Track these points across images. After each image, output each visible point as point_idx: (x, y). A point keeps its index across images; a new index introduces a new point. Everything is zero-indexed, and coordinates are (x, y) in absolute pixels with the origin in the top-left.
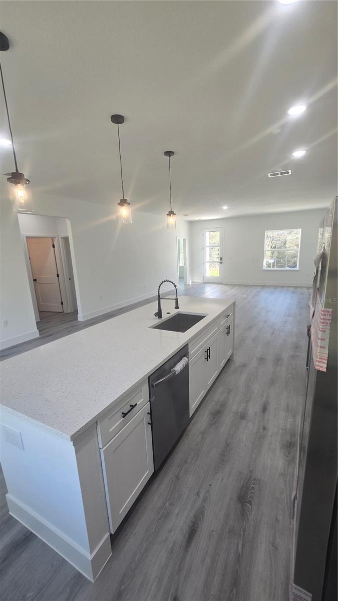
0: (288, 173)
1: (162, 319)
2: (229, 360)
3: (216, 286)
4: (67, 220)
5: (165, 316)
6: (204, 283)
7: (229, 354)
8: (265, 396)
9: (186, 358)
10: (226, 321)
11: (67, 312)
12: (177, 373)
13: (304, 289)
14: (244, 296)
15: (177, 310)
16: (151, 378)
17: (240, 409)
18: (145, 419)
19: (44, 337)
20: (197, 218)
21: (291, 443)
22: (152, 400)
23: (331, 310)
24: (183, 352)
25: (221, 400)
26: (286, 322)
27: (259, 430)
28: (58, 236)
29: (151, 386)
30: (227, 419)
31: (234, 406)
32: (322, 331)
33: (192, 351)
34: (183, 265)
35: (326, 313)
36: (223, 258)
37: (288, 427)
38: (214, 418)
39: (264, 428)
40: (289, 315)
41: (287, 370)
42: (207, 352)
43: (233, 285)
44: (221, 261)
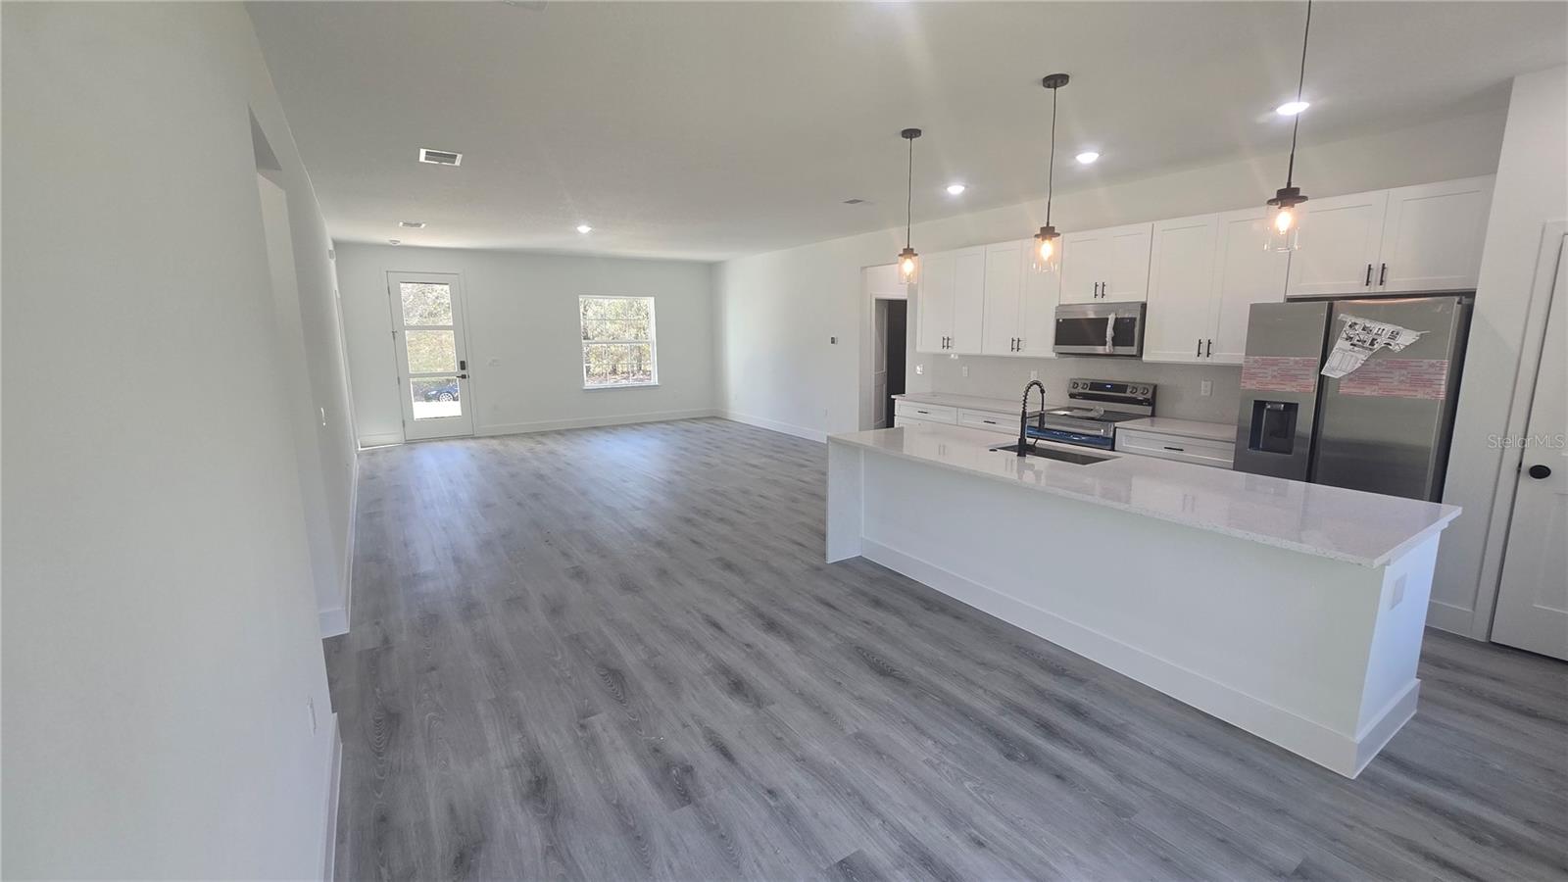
44: (464, 372)
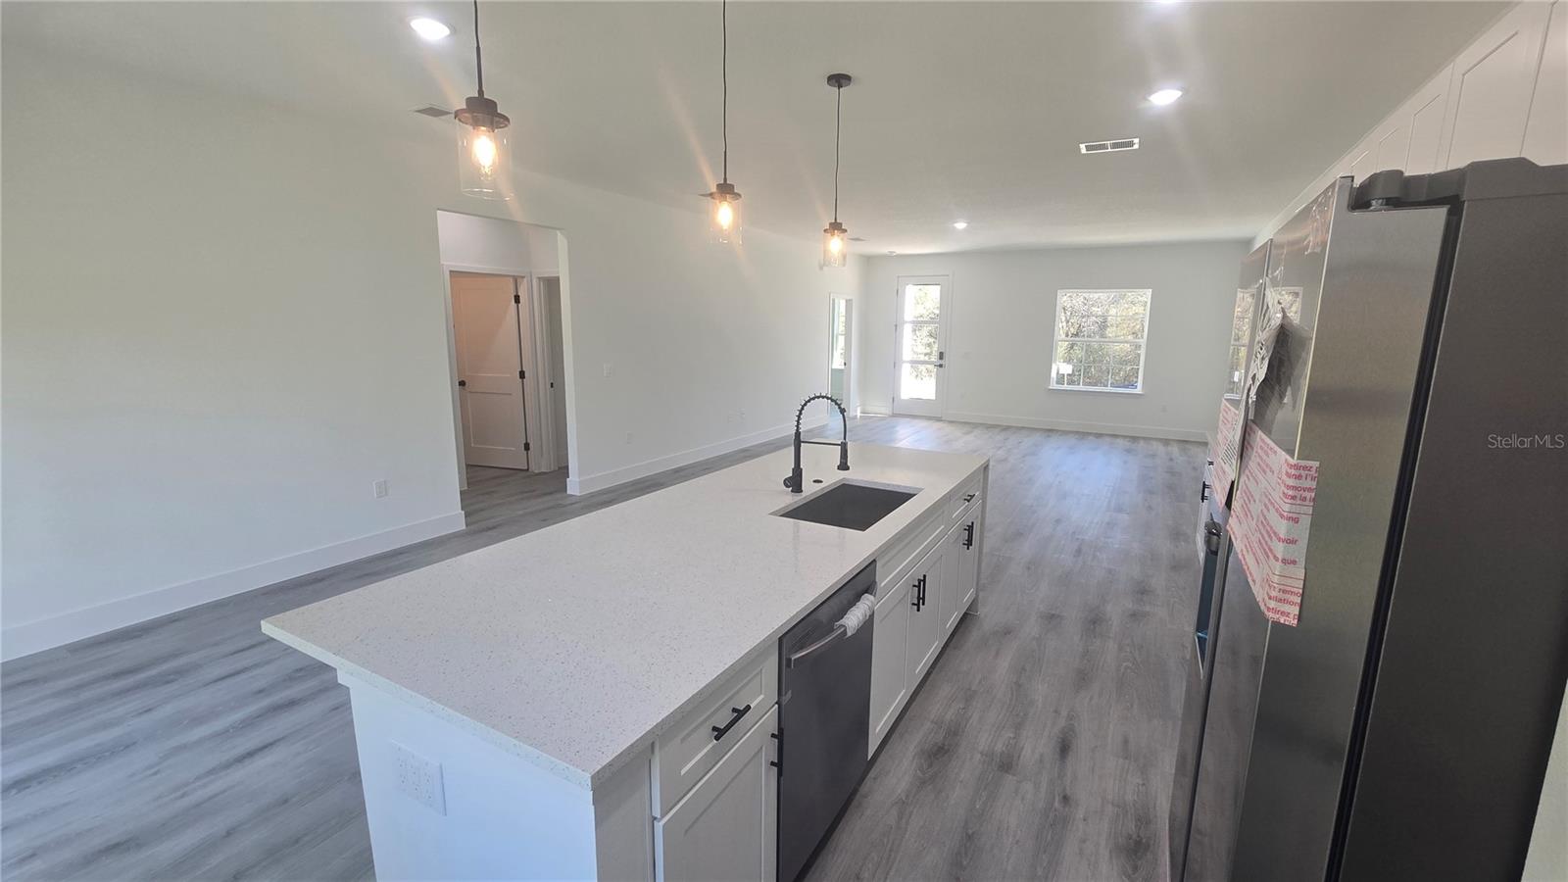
0: (1131, 144)
1: (804, 494)
2: (966, 614)
3: (924, 423)
4: (558, 232)
5: (810, 489)
6: (894, 415)
7: (967, 599)
8: (1064, 713)
9: (871, 597)
10: (967, 510)
11: (536, 472)
12: (849, 634)
13: (1154, 443)
14: (1001, 453)
15: (843, 474)
16: (785, 641)
17: (999, 747)
18: (764, 748)
19: (475, 532)
20: (884, 249)
21: (1138, 843)
22: (786, 698)
23: (1317, 464)
24: (861, 583)
25: (948, 717)
26: (1111, 525)
27: (1052, 805)
28: (531, 273)
29: (784, 664)
30: (966, 769)
31: (984, 736)
32: (1289, 519)
33: (882, 582)
34: (843, 367)
35: (1303, 473)
36: (946, 356)
37: (1130, 798)
38: (930, 766)
39: (1066, 799)
40: (1119, 509)
41: (1121, 649)
42: (919, 587)
43: (971, 426)
44: (941, 362)
